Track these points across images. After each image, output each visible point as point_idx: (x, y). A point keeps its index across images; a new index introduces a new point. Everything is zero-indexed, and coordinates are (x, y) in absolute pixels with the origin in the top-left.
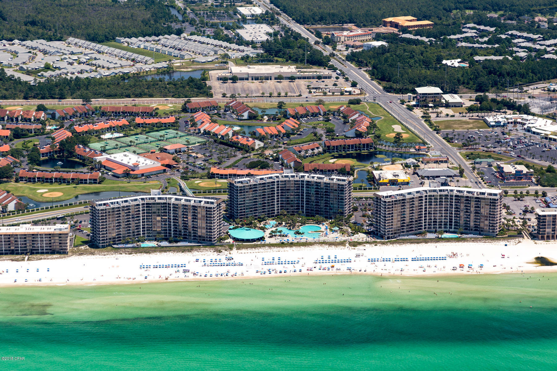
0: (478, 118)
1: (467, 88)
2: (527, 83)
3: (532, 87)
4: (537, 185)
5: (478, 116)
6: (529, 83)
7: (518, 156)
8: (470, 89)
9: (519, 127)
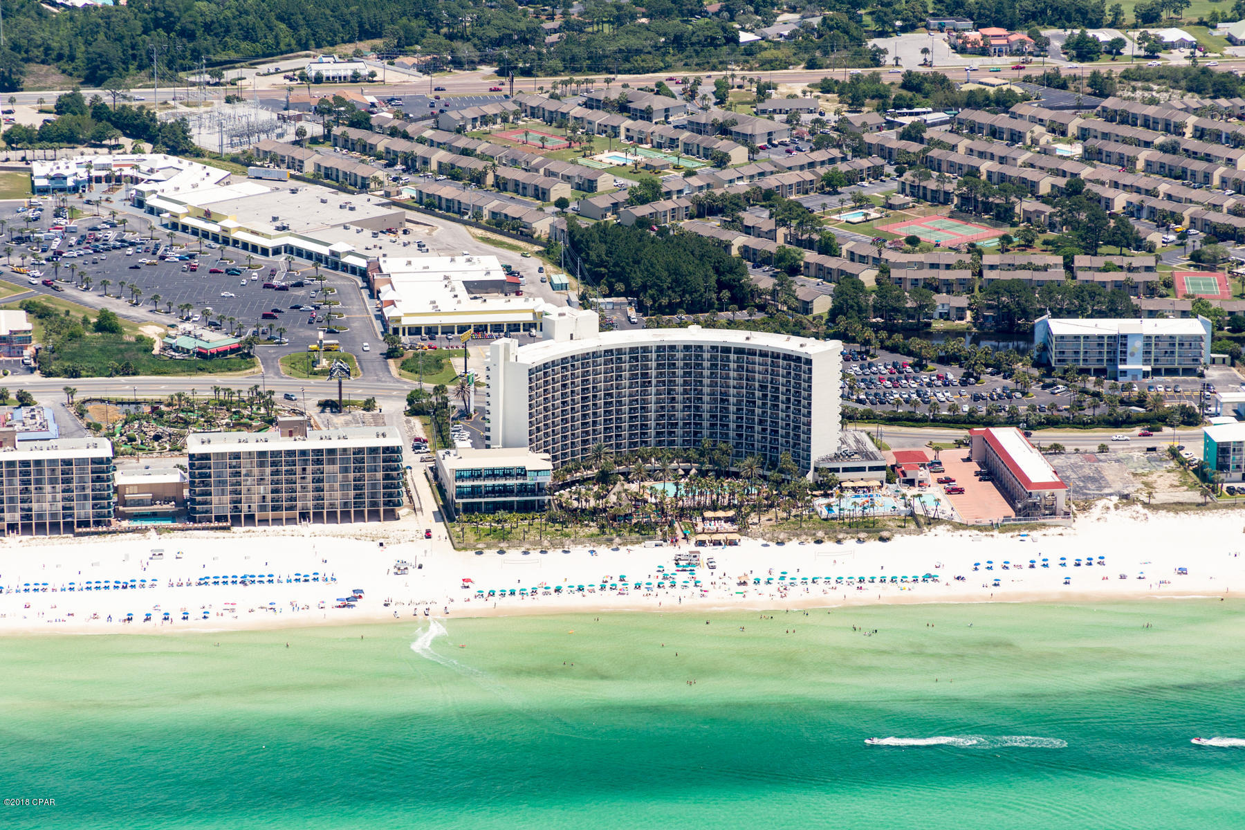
0: (22, 165)
1: (64, 71)
2: (257, 56)
3: (263, 68)
4: (32, 370)
5: (23, 159)
6: (265, 55)
7: (45, 283)
8: (71, 75)
9: (121, 193)
